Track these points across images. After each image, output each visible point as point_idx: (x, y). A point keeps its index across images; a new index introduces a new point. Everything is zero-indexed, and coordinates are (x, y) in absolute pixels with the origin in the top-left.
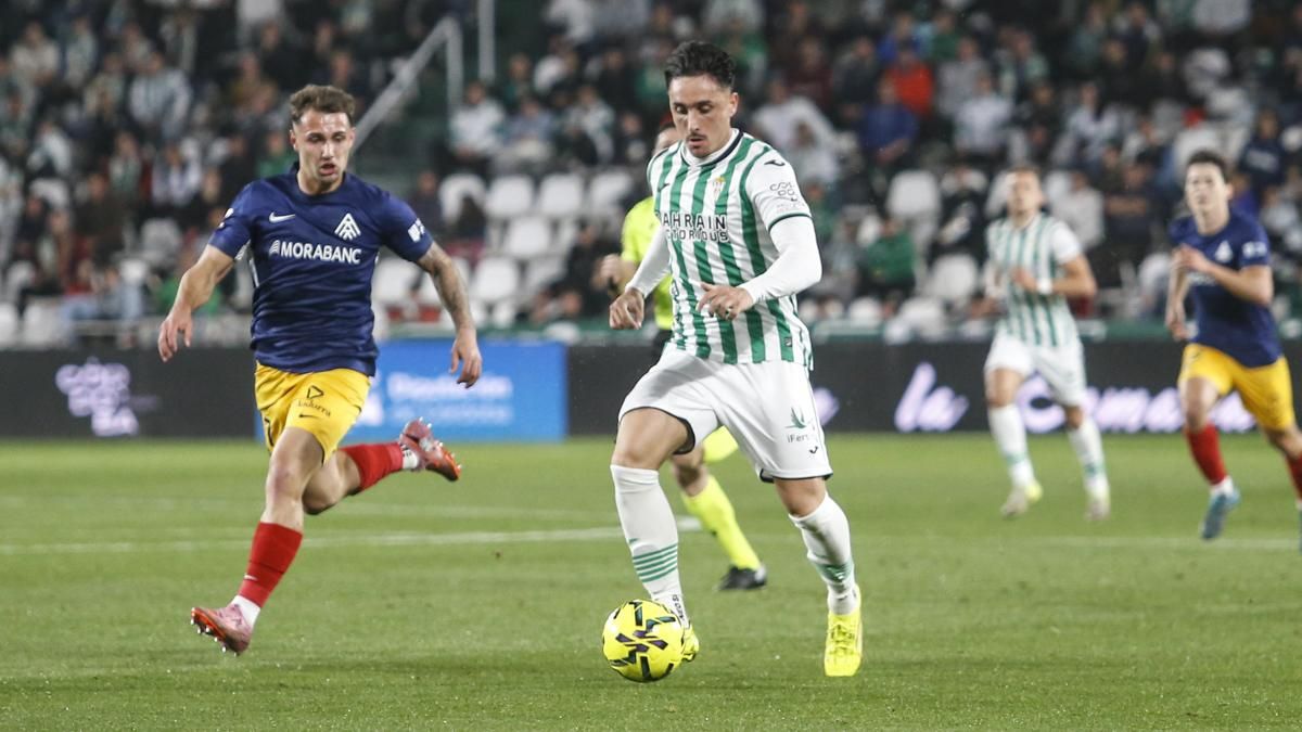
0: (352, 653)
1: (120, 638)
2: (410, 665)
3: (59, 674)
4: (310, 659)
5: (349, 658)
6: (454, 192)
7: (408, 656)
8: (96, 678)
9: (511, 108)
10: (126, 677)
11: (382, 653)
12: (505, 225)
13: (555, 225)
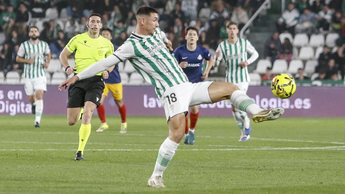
0: (248, 185)
1: (174, 179)
2: (266, 189)
3: (155, 190)
4: (235, 187)
5: (247, 187)
6: (283, 37)
7: (266, 186)
8: (167, 192)
9: (301, 12)
10: (176, 191)
11: (258, 185)
12: (299, 48)
13: (315, 49)
